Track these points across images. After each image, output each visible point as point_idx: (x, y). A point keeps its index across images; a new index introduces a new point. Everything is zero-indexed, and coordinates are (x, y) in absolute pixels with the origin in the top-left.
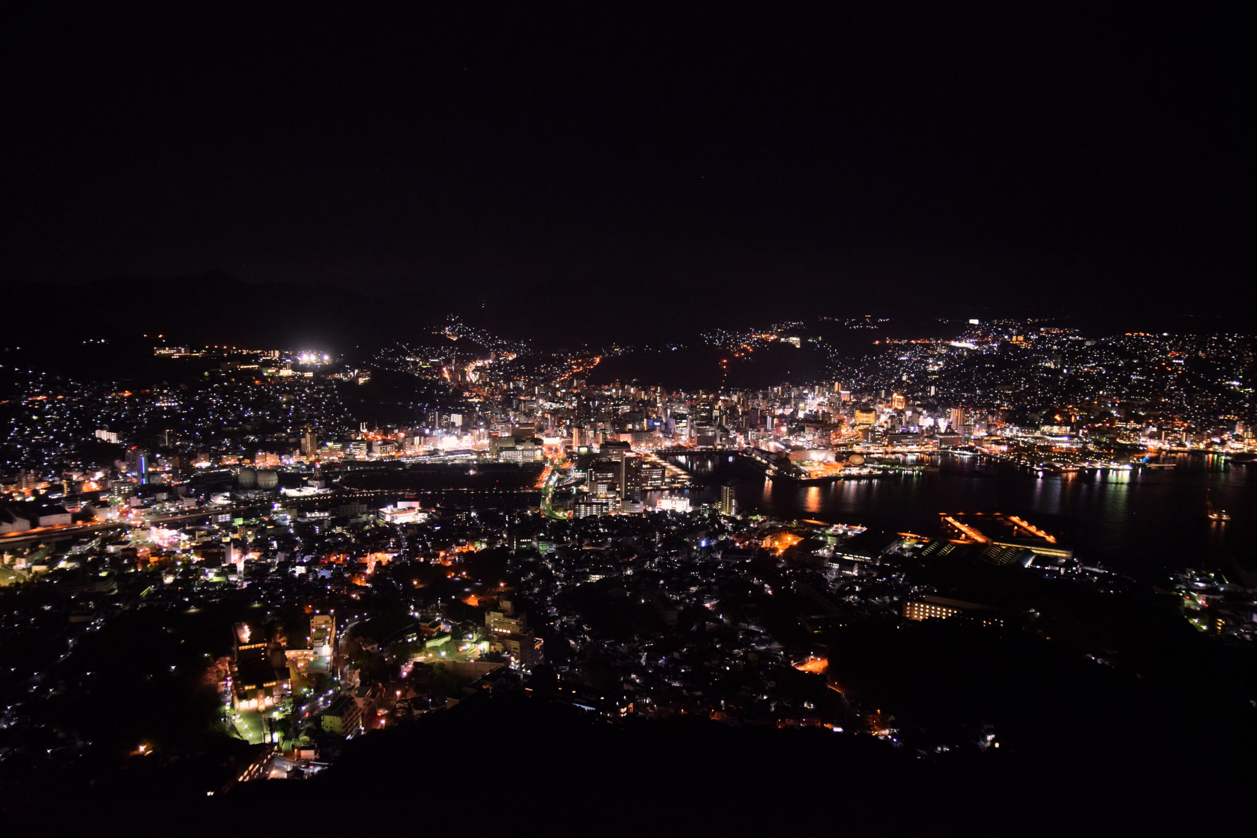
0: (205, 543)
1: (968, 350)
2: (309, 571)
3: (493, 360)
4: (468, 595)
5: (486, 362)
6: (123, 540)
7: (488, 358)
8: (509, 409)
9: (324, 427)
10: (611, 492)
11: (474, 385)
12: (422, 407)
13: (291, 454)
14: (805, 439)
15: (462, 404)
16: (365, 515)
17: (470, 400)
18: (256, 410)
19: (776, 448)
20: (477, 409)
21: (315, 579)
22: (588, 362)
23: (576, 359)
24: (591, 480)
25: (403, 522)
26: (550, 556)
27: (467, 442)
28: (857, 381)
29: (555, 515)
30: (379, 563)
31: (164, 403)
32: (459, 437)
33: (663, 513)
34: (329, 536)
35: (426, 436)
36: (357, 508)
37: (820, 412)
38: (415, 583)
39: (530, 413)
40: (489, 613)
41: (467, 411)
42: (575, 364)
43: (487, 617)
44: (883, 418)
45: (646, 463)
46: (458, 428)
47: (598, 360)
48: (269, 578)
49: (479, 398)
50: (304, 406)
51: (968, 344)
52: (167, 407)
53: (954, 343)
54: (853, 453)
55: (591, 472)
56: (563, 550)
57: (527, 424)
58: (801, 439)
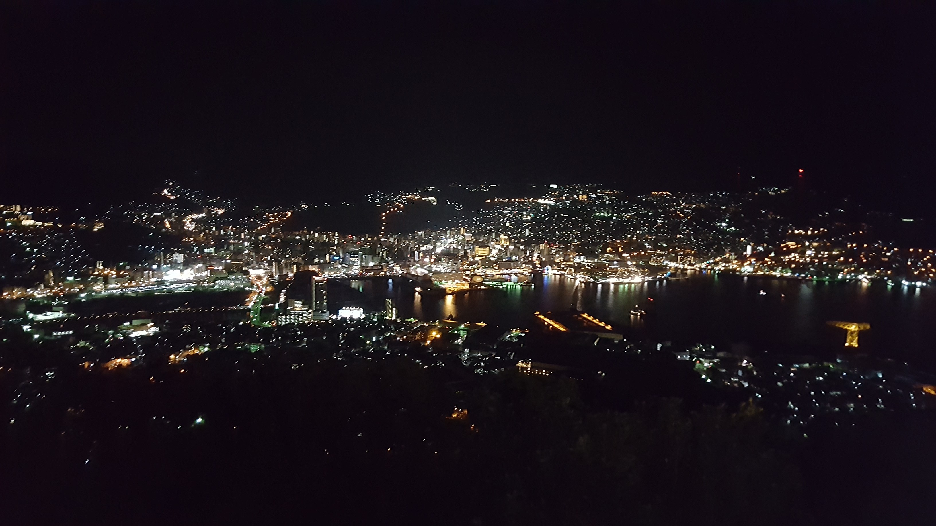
1: (550, 205)
3: (206, 214)
5: (200, 215)
7: (202, 212)
10: (305, 306)
11: (191, 232)
12: (149, 249)
13: (35, 287)
14: (442, 267)
19: (422, 273)
22: (282, 215)
23: (273, 212)
25: (138, 336)
27: (189, 274)
28: (475, 227)
29: (262, 325)
32: (182, 271)
33: (344, 319)
34: (74, 349)
35: (154, 270)
37: (452, 247)
39: (238, 252)
41: (187, 251)
42: (272, 217)
44: (495, 252)
46: (179, 264)
47: (289, 214)
51: (550, 202)
53: (540, 201)
54: (475, 275)
57: (237, 260)
58: (440, 266)
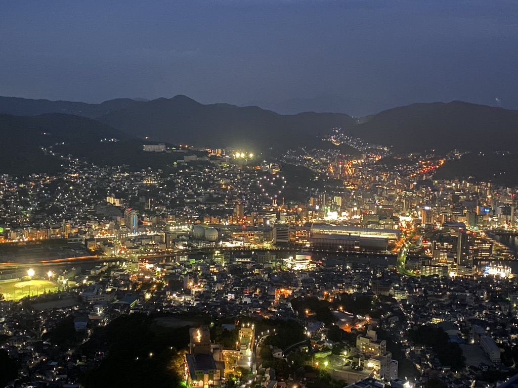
0: (171, 274)
2: (236, 298)
3: (364, 160)
4: (344, 323)
5: (359, 161)
6: (121, 268)
7: (360, 158)
8: (375, 195)
9: (249, 202)
10: (451, 258)
11: (351, 177)
12: (314, 191)
13: (226, 218)
15: (342, 190)
16: (274, 262)
17: (347, 187)
18: (205, 189)
20: (352, 194)
21: (241, 303)
22: (434, 163)
23: (426, 160)
24: (435, 249)
25: (300, 269)
26: (403, 301)
27: (345, 216)
29: (407, 272)
30: (282, 296)
31: (148, 181)
32: (339, 213)
33: (490, 278)
34: (250, 275)
35: (316, 211)
36: (269, 258)
38: (307, 312)
39: (391, 198)
40: (359, 338)
41: (345, 195)
42: (425, 164)
43: (358, 341)
45: (478, 239)
46: (338, 206)
47: (442, 162)
48: (211, 300)
49: (354, 186)
50: (236, 186)
52: (150, 184)
55: (435, 243)
56: (413, 298)
57: (389, 206)
